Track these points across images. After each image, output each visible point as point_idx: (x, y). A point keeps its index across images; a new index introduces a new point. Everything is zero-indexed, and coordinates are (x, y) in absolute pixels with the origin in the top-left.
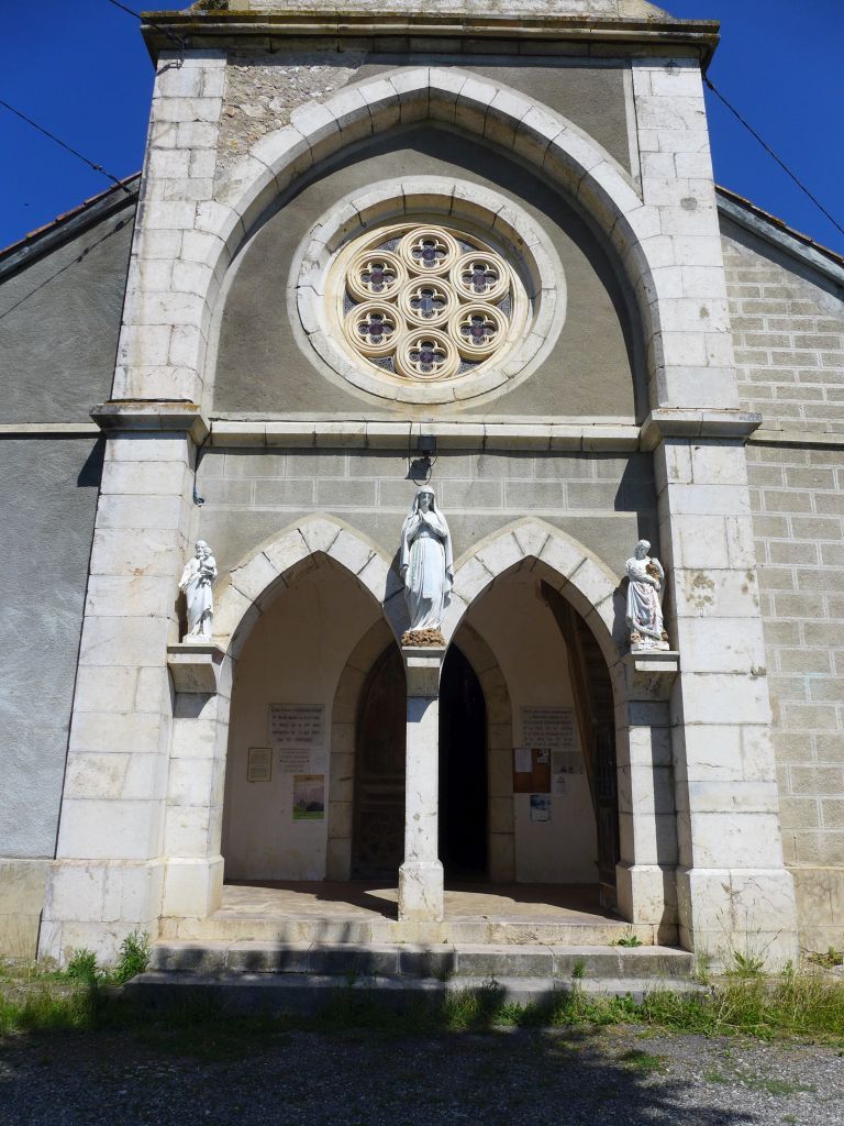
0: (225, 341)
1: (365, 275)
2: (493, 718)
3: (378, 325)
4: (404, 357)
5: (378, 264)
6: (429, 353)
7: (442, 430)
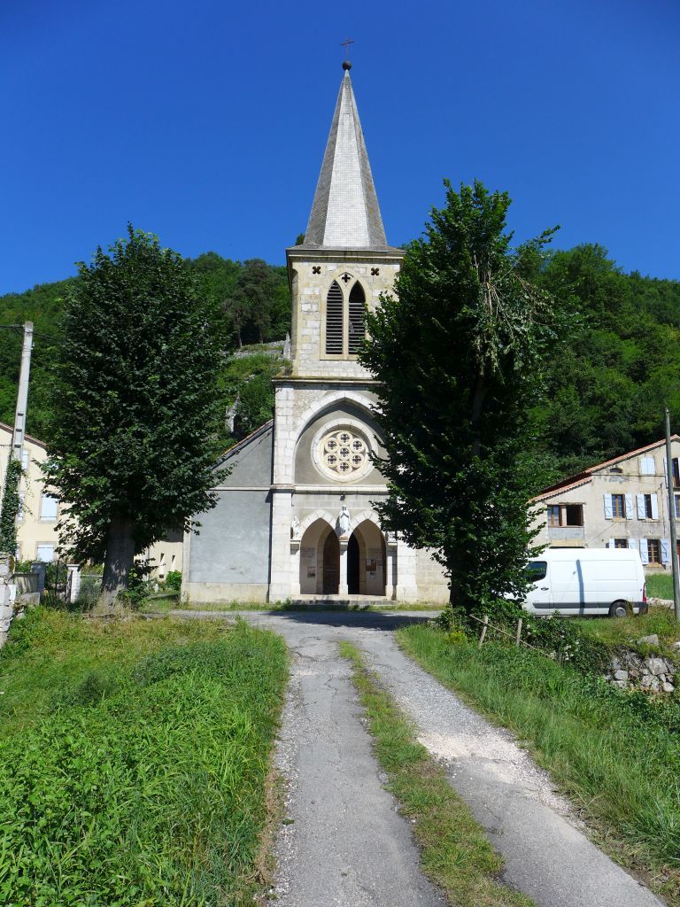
0: (296, 466)
1: (329, 445)
2: (361, 552)
3: (332, 459)
4: (339, 468)
5: (332, 442)
6: (345, 467)
7: (349, 489)
